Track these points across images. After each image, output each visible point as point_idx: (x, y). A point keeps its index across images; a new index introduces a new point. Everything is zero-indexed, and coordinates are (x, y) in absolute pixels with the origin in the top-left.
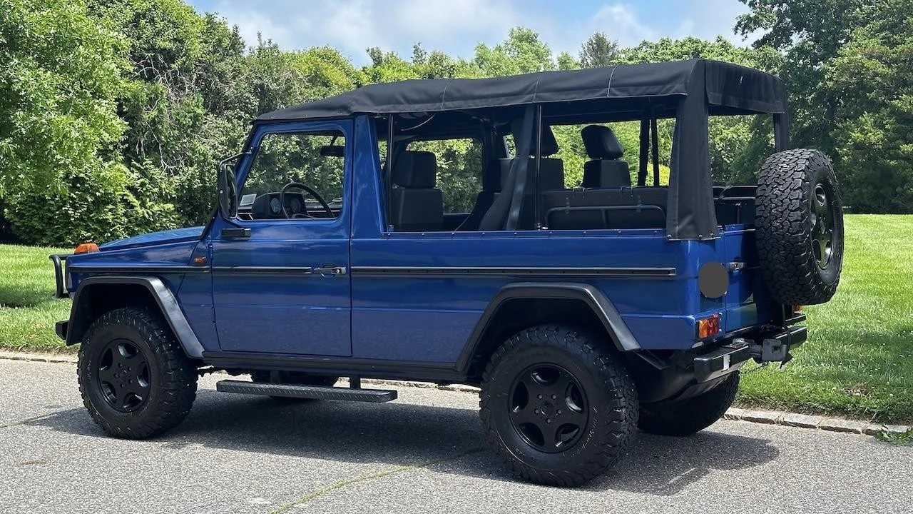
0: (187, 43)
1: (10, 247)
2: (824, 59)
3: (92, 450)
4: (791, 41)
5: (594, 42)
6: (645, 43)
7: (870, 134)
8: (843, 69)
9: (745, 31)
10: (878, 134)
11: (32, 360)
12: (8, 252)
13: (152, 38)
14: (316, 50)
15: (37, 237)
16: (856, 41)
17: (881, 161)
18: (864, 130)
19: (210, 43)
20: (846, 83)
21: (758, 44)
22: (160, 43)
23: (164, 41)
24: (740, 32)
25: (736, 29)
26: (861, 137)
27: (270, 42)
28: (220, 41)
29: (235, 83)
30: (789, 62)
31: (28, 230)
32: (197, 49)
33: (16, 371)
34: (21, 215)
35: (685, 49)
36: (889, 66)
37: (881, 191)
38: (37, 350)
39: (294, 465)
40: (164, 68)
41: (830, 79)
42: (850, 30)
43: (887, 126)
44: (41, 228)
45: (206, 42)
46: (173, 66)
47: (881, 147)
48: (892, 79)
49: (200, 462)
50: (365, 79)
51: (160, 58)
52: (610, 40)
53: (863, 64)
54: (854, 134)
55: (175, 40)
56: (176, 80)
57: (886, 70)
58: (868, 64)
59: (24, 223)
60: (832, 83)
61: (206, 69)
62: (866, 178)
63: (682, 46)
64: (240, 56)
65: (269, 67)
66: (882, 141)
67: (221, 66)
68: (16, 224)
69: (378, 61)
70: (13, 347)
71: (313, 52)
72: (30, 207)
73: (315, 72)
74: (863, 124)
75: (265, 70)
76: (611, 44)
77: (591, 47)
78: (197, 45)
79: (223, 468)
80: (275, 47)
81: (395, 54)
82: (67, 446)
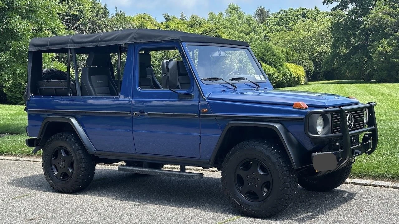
0: (84, 12)
1: (7, 106)
2: (363, 15)
3: (63, 211)
4: (349, 7)
5: (259, 10)
6: (282, 10)
7: (386, 48)
8: (373, 19)
9: (328, 3)
10: (389, 48)
11: (24, 161)
12: (6, 108)
13: (68, 10)
14: (141, 15)
15: (19, 101)
16: (378, 7)
17: (391, 60)
18: (383, 46)
19: (94, 12)
20: (374, 25)
21: (334, 9)
22: (72, 12)
23: (74, 11)
24: (325, 3)
25: (324, 2)
26: (382, 49)
27: (121, 11)
28: (99, 11)
29: (106, 30)
30: (348, 17)
31: (14, 98)
32: (89, 15)
33: (18, 167)
34: (11, 91)
35: (299, 13)
36: (394, 18)
37: (391, 73)
38: (26, 156)
39: (170, 218)
40: (74, 24)
41: (367, 24)
42: (375, 2)
43: (393, 44)
44: (20, 97)
45: (92, 12)
46: (78, 22)
47: (391, 54)
48: (395, 23)
49: (121, 217)
50: (163, 28)
51: (73, 20)
52: (266, 9)
53: (382, 17)
54: (378, 48)
55: (79, 11)
56: (79, 29)
57: (392, 19)
58: (384, 17)
59: (12, 94)
60: (368, 26)
61: (92, 24)
62: (384, 68)
63: (297, 11)
64: (108, 18)
65: (121, 23)
66: (391, 51)
67: (99, 23)
68: (9, 95)
69: (168, 20)
70: (14, 154)
71: (139, 16)
72: (15, 87)
73: (141, 25)
74: (382, 43)
75: (119, 24)
76: (267, 11)
77: (258, 12)
78: (89, 13)
79: (133, 221)
80: (123, 13)
81: (175, 16)
82: (50, 209)
